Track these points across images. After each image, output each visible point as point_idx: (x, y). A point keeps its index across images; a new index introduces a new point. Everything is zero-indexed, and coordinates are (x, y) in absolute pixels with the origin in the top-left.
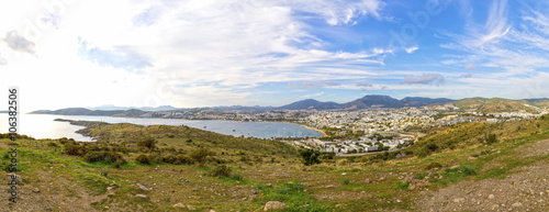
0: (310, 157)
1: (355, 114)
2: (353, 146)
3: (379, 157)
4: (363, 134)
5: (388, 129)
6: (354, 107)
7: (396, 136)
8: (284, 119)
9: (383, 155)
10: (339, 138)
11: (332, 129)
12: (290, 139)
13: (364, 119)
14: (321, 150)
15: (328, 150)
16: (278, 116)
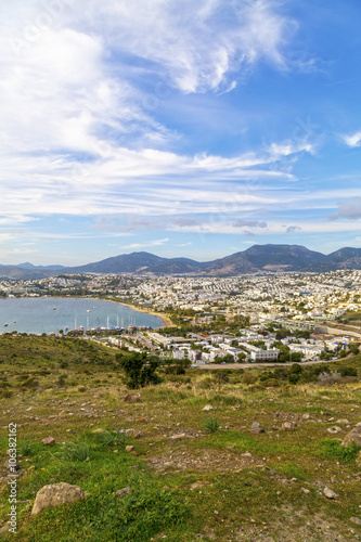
0: (140, 370)
1: (230, 283)
2: (227, 349)
3: (281, 374)
4: (245, 323)
5: (301, 316)
6: (229, 269)
7: (318, 332)
8: (87, 293)
9: (289, 371)
10: (197, 330)
11: (185, 313)
12: (97, 333)
13: (249, 293)
14: (162, 356)
15: (176, 355)
16: (74, 284)
